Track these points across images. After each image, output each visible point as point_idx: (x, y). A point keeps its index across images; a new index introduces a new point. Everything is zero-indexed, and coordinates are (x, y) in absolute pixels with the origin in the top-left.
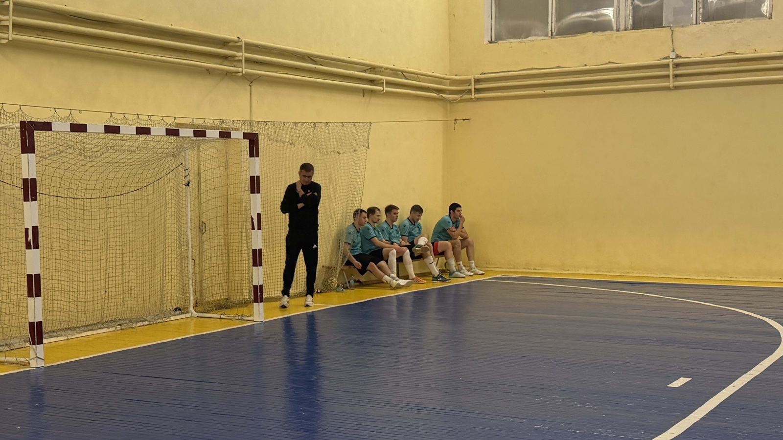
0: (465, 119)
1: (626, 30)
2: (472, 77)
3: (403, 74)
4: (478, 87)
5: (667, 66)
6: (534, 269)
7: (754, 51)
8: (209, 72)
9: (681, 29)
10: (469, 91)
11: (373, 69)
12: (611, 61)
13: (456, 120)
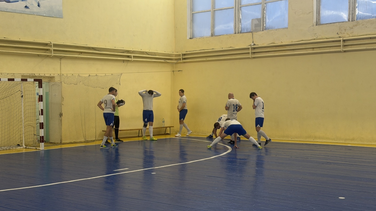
0: (179, 71)
1: (238, 33)
2: (181, 53)
3: (147, 53)
4: (184, 57)
5: (249, 49)
6: (205, 134)
7: (281, 42)
8: (38, 55)
9: (255, 33)
10: (180, 59)
11: (128, 52)
12: (231, 47)
13: (173, 71)
